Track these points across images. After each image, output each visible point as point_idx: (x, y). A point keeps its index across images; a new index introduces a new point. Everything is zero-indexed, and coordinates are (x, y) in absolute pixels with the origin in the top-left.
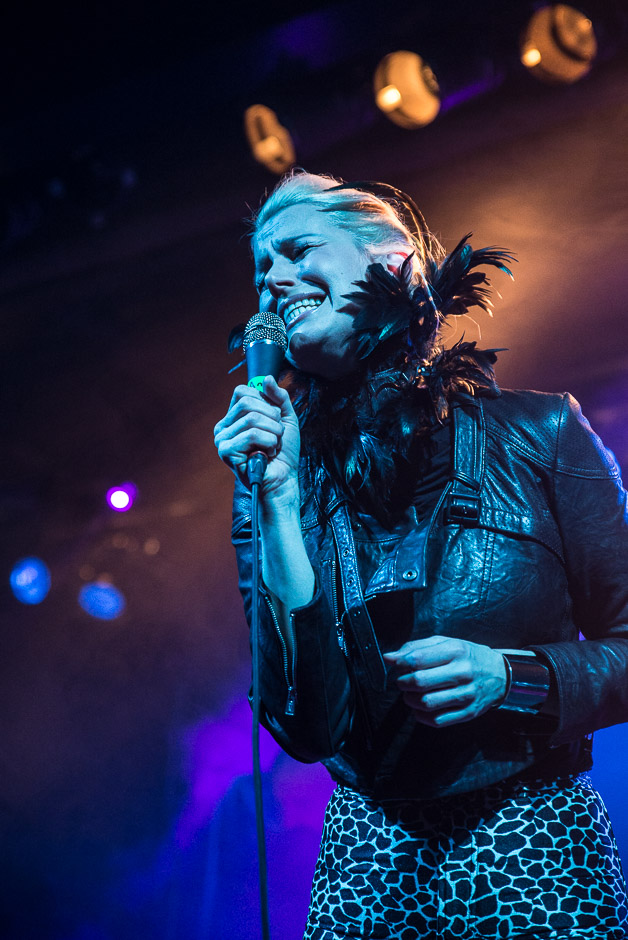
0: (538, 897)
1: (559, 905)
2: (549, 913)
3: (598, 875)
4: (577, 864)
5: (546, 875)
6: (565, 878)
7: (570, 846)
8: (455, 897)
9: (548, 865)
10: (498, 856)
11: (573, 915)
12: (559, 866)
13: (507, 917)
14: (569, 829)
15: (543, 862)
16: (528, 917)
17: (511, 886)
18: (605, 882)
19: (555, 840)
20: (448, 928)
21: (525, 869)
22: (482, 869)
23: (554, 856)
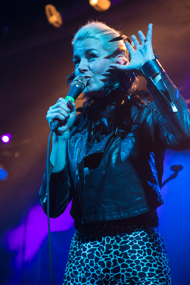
0: (134, 267)
1: (142, 269)
2: (138, 272)
3: (156, 259)
4: (148, 255)
5: (137, 259)
6: (144, 260)
7: (146, 249)
8: (106, 267)
9: (138, 255)
10: (120, 252)
11: (146, 273)
12: (142, 256)
13: (124, 273)
14: (145, 243)
15: (136, 254)
16: (131, 273)
17: (125, 262)
18: (159, 261)
19: (140, 247)
20: (104, 278)
21: (130, 257)
22: (115, 257)
23: (140, 252)
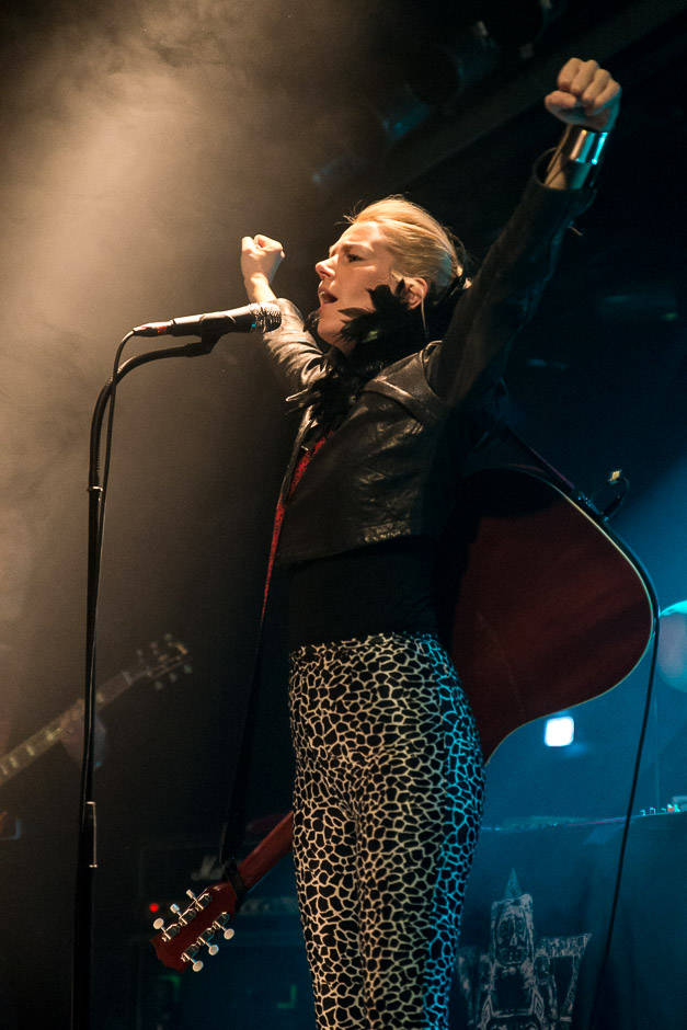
0: (358, 727)
2: (366, 736)
4: (382, 697)
5: (361, 710)
10: (331, 702)
11: (381, 735)
12: (369, 702)
15: (358, 701)
16: (355, 740)
17: (341, 721)
19: (365, 684)
21: (347, 708)
22: (325, 713)
23: (365, 695)
